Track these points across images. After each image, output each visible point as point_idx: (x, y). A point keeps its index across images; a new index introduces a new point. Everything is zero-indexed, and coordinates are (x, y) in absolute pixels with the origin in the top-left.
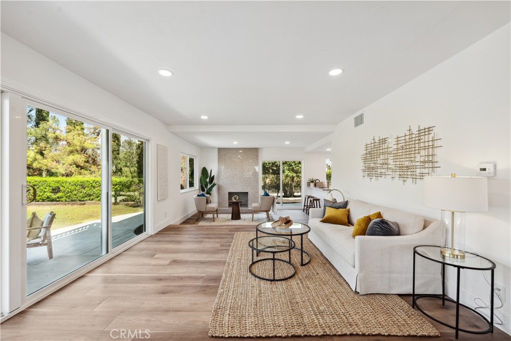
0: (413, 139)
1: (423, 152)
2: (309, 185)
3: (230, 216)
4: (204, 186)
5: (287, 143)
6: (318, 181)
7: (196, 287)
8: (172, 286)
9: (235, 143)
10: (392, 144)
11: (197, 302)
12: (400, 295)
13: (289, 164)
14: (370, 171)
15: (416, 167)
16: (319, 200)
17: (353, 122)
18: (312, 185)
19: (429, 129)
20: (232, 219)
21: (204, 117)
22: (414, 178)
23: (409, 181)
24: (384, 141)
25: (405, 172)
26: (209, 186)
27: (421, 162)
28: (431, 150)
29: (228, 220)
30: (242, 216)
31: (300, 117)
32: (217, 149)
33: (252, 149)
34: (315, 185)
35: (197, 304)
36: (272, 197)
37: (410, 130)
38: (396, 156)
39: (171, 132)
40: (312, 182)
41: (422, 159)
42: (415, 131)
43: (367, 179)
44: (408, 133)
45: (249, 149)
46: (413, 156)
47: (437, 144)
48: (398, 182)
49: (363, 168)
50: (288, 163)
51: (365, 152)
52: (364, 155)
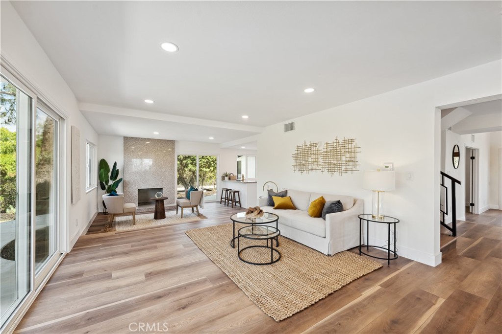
0: (340, 146)
1: (348, 155)
2: (223, 178)
3: (152, 215)
4: (104, 183)
5: (211, 138)
6: (231, 175)
7: (211, 290)
8: (184, 298)
9: (156, 133)
10: (322, 148)
11: (230, 302)
12: (348, 250)
13: (193, 159)
14: (301, 166)
15: (342, 165)
16: (238, 192)
17: (283, 127)
18: (226, 178)
19: (352, 141)
20: (156, 218)
21: (149, 102)
22: (340, 172)
23: (336, 174)
24: (315, 145)
25: (332, 167)
26: (111, 182)
27: (346, 161)
28: (353, 154)
29: (150, 221)
30: (167, 214)
31: (245, 117)
32: (123, 138)
33: (168, 141)
34: (230, 179)
35: (231, 304)
36: (200, 192)
37: (337, 139)
38: (325, 157)
39: (81, 111)
40: (227, 176)
41: (347, 159)
42: (341, 140)
43: (298, 173)
44: (335, 141)
45: (165, 140)
46: (339, 157)
47: (358, 150)
48: (327, 174)
49: (294, 164)
50: (192, 157)
51: (296, 152)
52: (295, 154)
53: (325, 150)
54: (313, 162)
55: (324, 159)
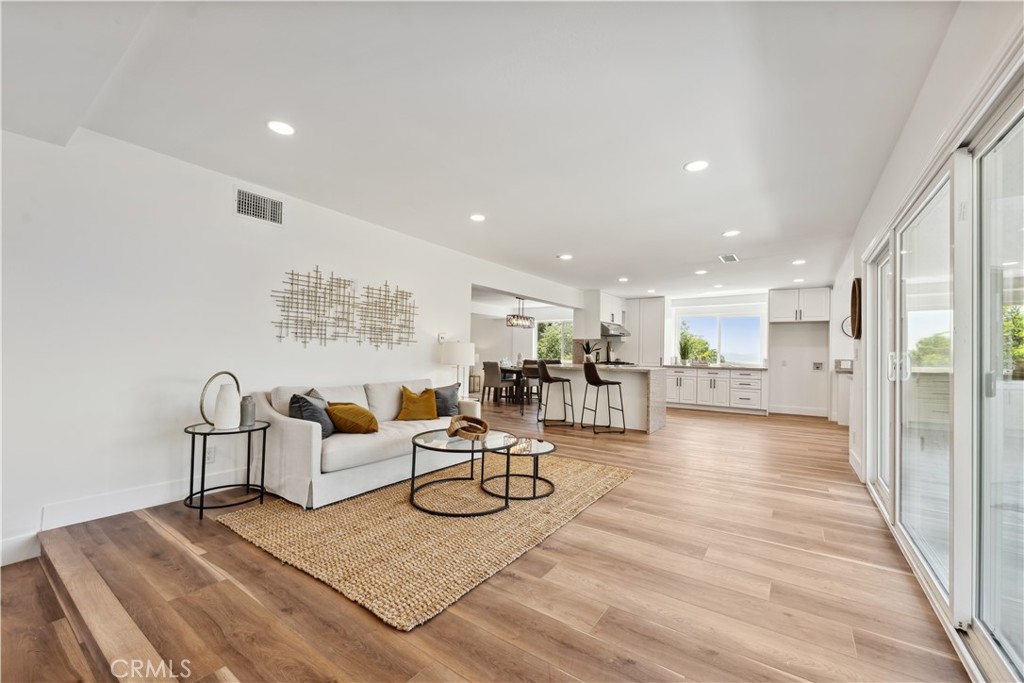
0: (390, 298)
1: (402, 316)
10: (359, 295)
14: (303, 326)
15: (393, 330)
23: (384, 346)
24: (343, 283)
25: (378, 335)
27: (399, 326)
28: (408, 315)
38: (366, 312)
41: (401, 323)
48: (368, 347)
51: (289, 287)
52: (286, 291)
53: (365, 299)
54: (338, 319)
55: (363, 317)
